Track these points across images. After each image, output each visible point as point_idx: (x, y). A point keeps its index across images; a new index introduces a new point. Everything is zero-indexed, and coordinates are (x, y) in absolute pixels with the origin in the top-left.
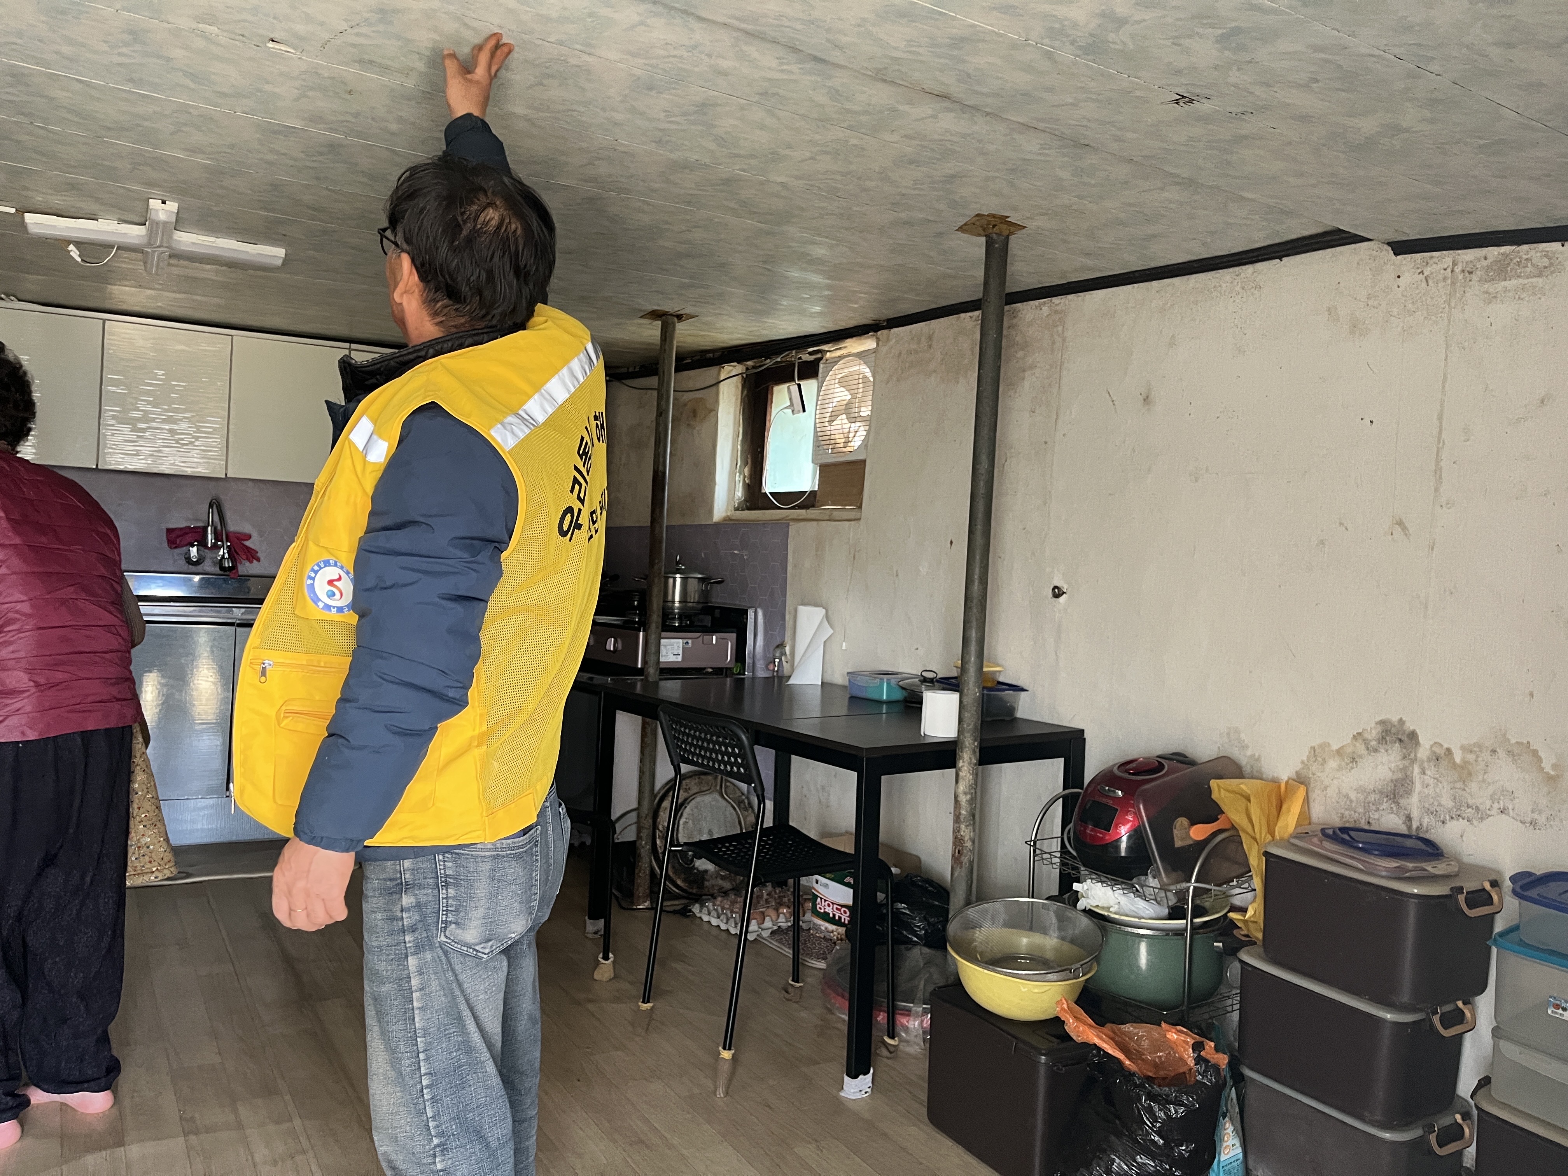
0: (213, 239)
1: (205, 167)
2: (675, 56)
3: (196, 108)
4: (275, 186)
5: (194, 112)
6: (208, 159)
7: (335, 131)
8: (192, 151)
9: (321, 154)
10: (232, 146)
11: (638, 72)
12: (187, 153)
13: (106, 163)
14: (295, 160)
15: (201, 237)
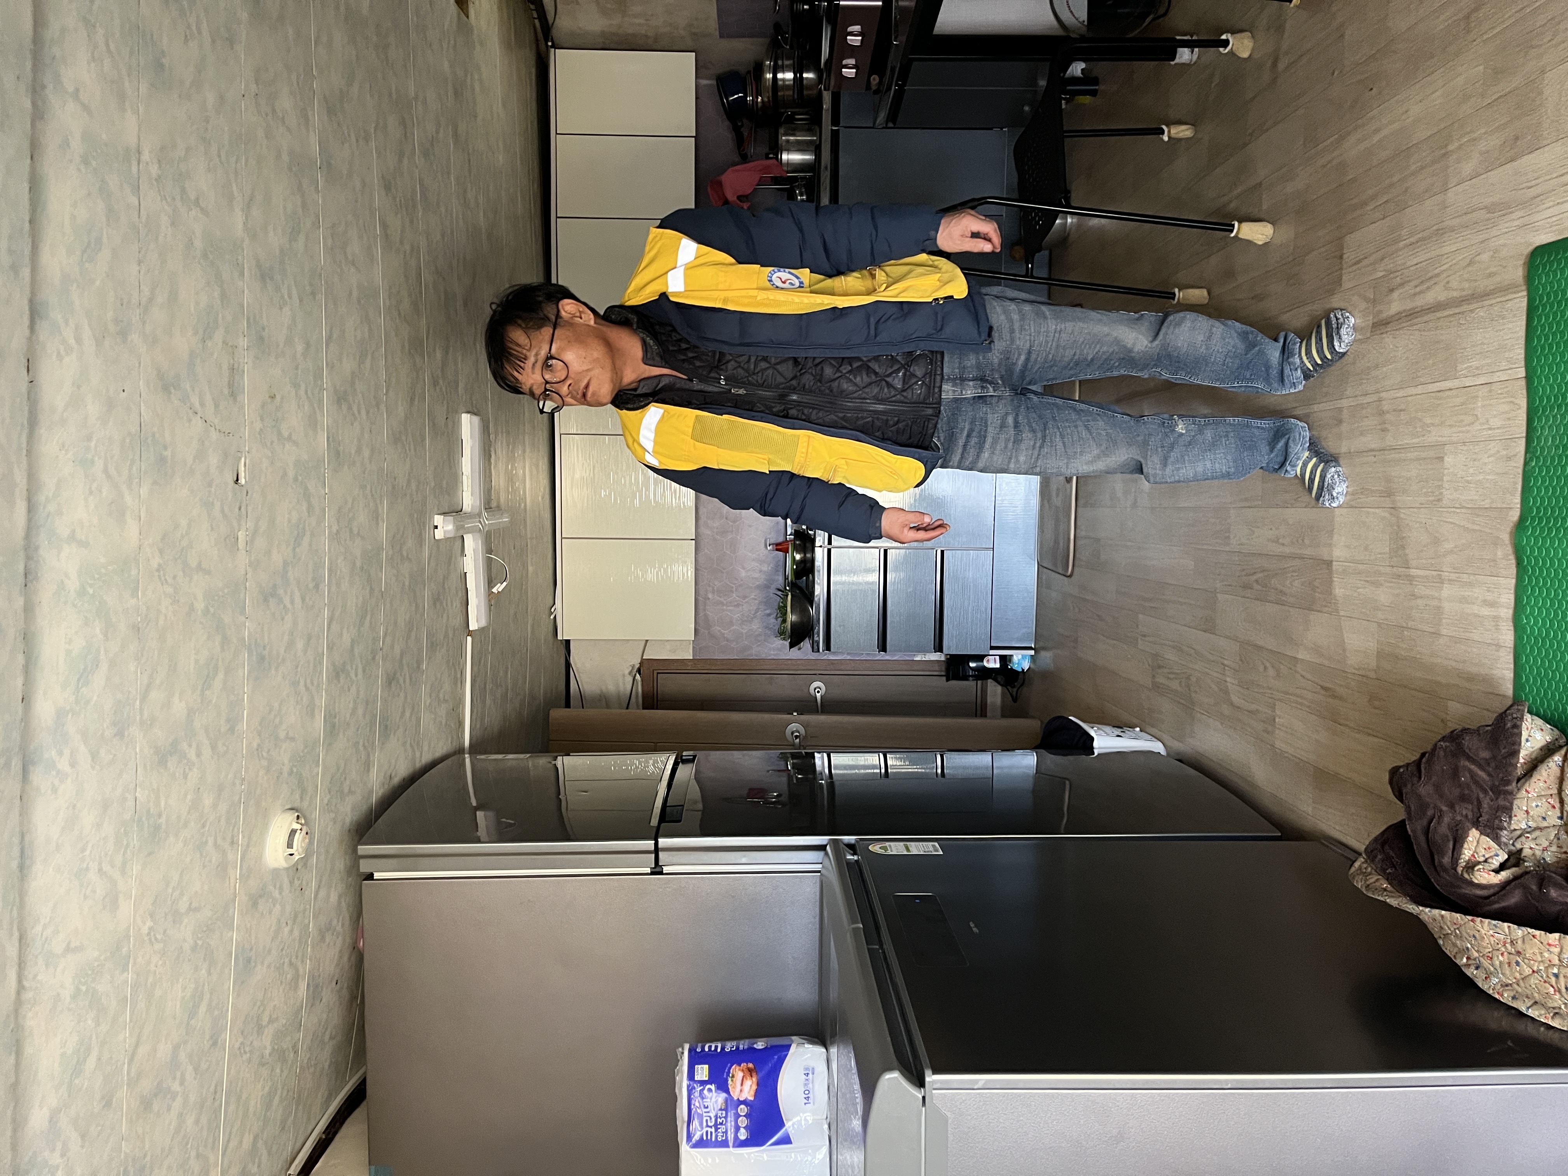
0: (465, 478)
1: (391, 505)
2: (107, 45)
3: (330, 527)
4: (396, 439)
5: (335, 528)
6: (382, 502)
7: (321, 401)
8: (377, 518)
9: (350, 408)
10: (363, 487)
11: (144, 87)
12: (381, 523)
13: (407, 583)
14: (362, 429)
15: (465, 488)
